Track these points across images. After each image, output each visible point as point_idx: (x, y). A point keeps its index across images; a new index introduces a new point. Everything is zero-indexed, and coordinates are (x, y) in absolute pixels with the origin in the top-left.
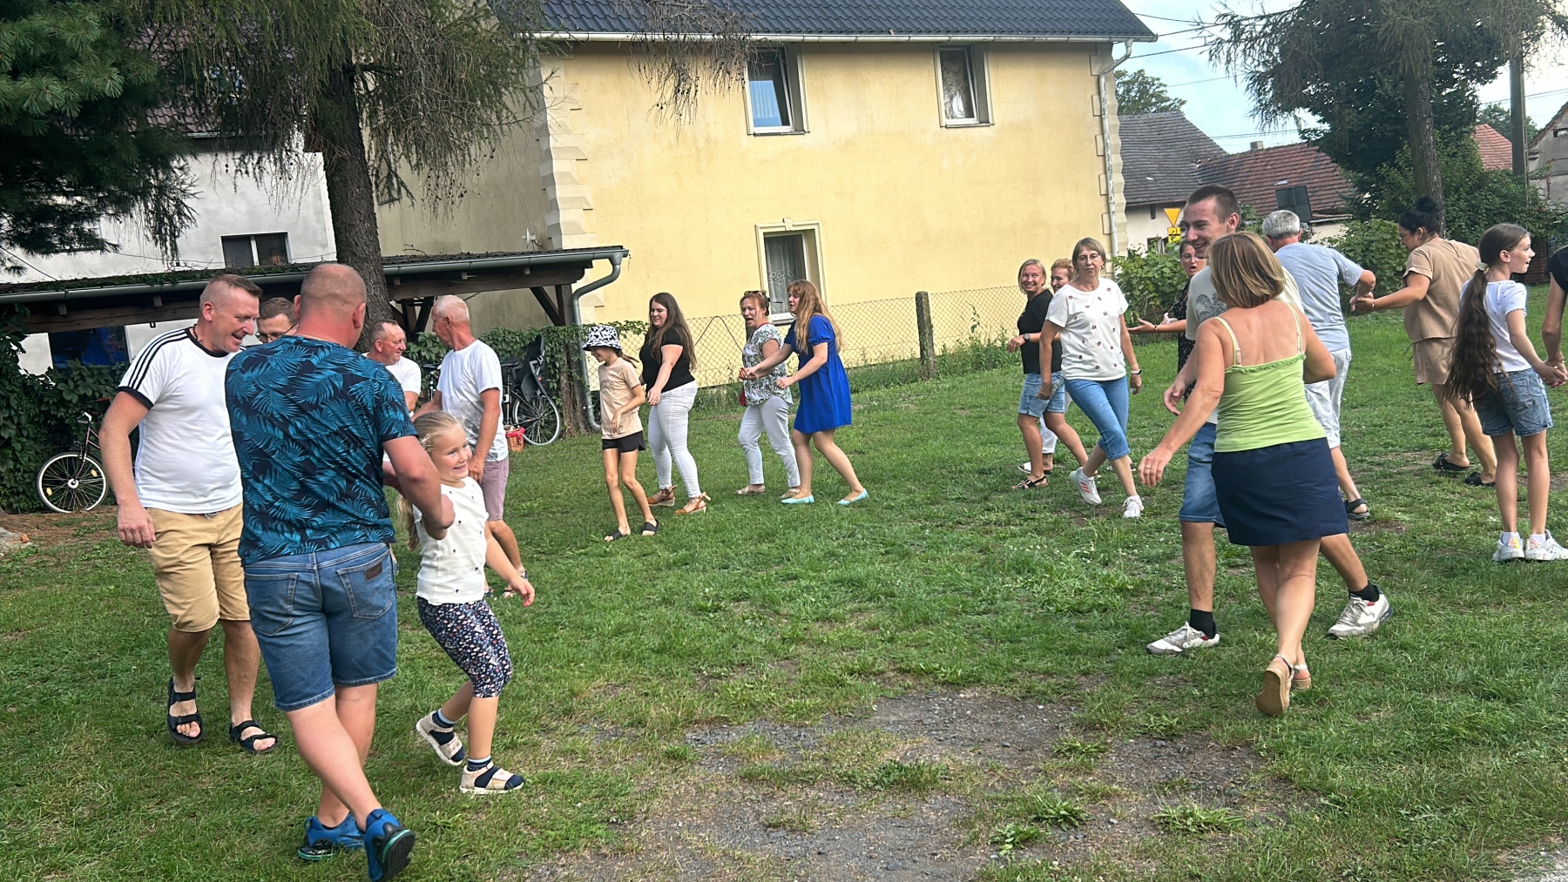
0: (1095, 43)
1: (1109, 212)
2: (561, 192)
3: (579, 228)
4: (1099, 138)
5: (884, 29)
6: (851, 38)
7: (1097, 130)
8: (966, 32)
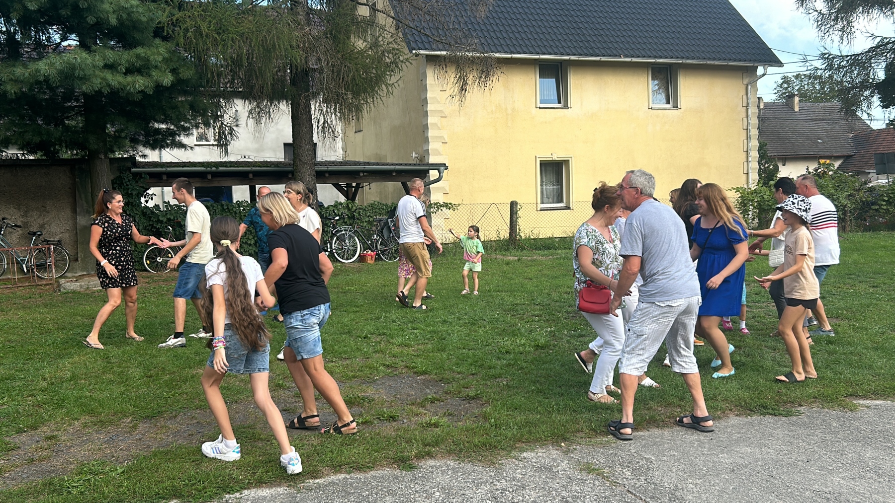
0: (747, 66)
1: (748, 162)
2: (431, 133)
3: (439, 152)
4: (745, 119)
5: (618, 54)
6: (598, 59)
7: (744, 115)
8: (666, 58)
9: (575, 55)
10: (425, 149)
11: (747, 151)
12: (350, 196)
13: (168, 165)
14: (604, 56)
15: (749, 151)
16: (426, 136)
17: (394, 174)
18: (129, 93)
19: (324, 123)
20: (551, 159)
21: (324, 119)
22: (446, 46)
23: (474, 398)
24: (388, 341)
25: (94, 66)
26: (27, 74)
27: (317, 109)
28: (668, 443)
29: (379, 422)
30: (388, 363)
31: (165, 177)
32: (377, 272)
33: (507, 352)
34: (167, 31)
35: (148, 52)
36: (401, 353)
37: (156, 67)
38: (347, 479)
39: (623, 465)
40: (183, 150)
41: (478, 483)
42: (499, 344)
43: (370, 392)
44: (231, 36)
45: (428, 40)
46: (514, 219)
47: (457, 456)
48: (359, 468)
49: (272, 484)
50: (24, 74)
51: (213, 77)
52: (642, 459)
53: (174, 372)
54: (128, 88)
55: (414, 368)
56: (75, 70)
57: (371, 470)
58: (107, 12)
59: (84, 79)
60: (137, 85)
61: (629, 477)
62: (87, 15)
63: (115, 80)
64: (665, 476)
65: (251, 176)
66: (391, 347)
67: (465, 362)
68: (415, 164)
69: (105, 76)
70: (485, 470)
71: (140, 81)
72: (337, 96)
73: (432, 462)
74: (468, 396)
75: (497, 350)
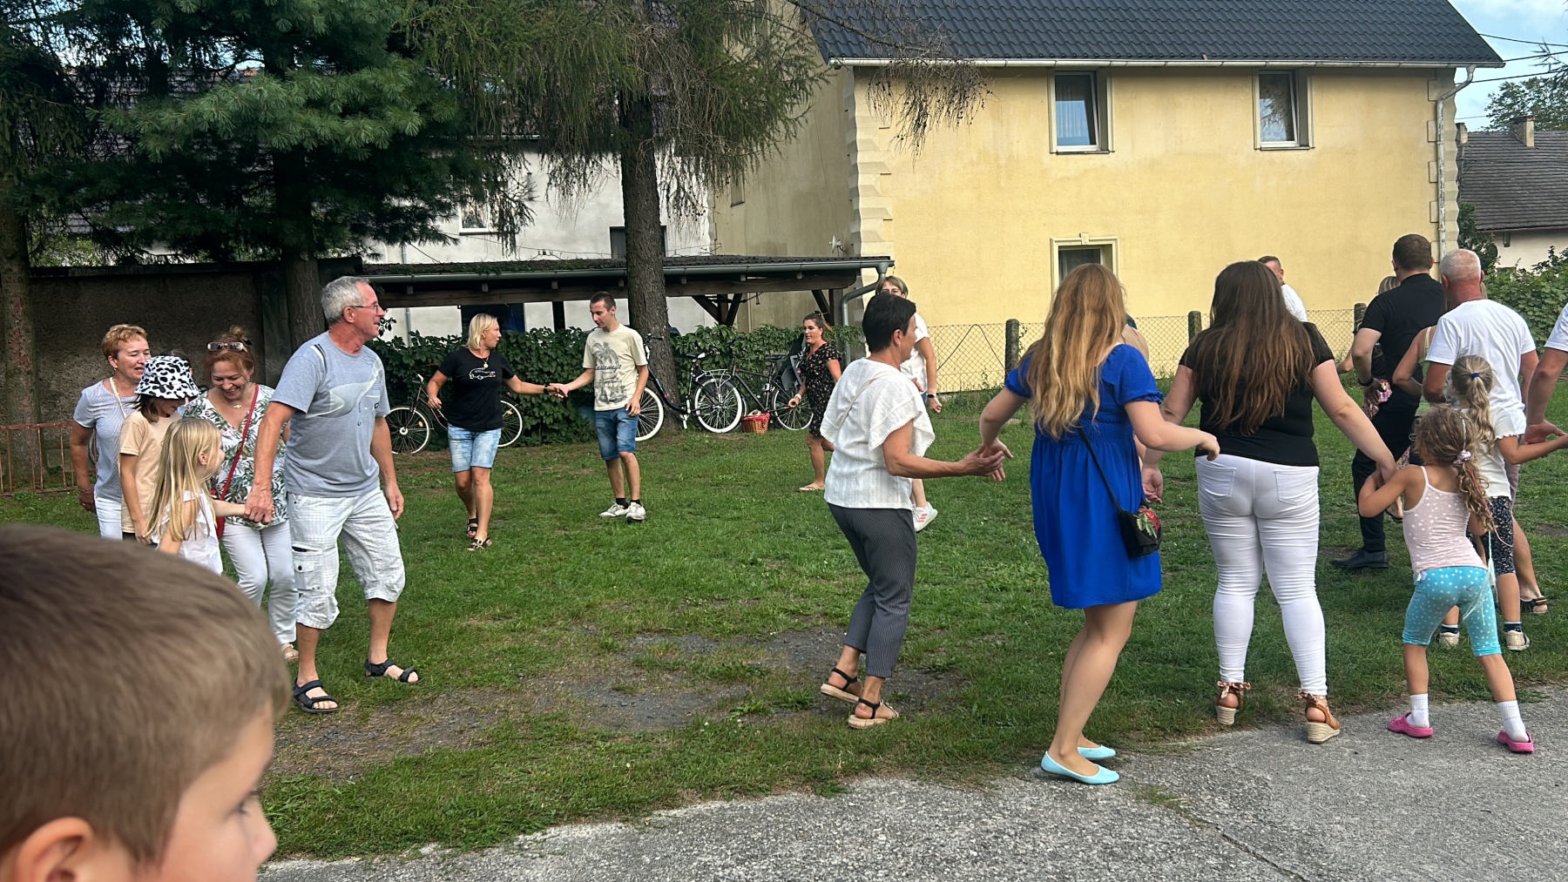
0: (1435, 69)
2: (863, 203)
3: (878, 237)
4: (1433, 164)
5: (1197, 54)
6: (1160, 63)
7: (1431, 156)
8: (1286, 57)
9: (1119, 57)
10: (854, 230)
11: (1438, 222)
12: (725, 317)
13: (416, 269)
14: (1172, 57)
15: (1442, 223)
16: (855, 208)
17: (800, 277)
18: (348, 148)
19: (678, 192)
20: (1079, 244)
21: (678, 183)
22: (890, 49)
23: (944, 670)
24: (793, 570)
25: (290, 104)
26: (180, 122)
27: (666, 167)
28: (1295, 750)
29: (779, 710)
30: (792, 608)
31: (410, 291)
32: (771, 448)
33: (1002, 589)
34: (411, 40)
35: (380, 78)
36: (815, 590)
37: (394, 102)
38: (725, 810)
39: (1213, 789)
40: (441, 243)
41: (954, 819)
42: (988, 573)
43: (762, 658)
44: (518, 44)
45: (857, 39)
46: (1014, 352)
47: (916, 772)
48: (746, 791)
49: (596, 817)
50: (177, 122)
51: (490, 116)
52: (1249, 780)
53: (430, 625)
54: (347, 140)
55: (837, 616)
56: (260, 111)
57: (767, 795)
58: (310, 11)
59: (273, 126)
60: (363, 135)
61: (1226, 812)
62: (277, 17)
63: (326, 126)
64: (1291, 809)
65: (555, 285)
66: (797, 579)
67: (928, 606)
68: (835, 259)
69: (308, 120)
70: (967, 798)
71: (366, 126)
72: (701, 143)
73: (872, 782)
74: (934, 666)
75: (985, 585)
